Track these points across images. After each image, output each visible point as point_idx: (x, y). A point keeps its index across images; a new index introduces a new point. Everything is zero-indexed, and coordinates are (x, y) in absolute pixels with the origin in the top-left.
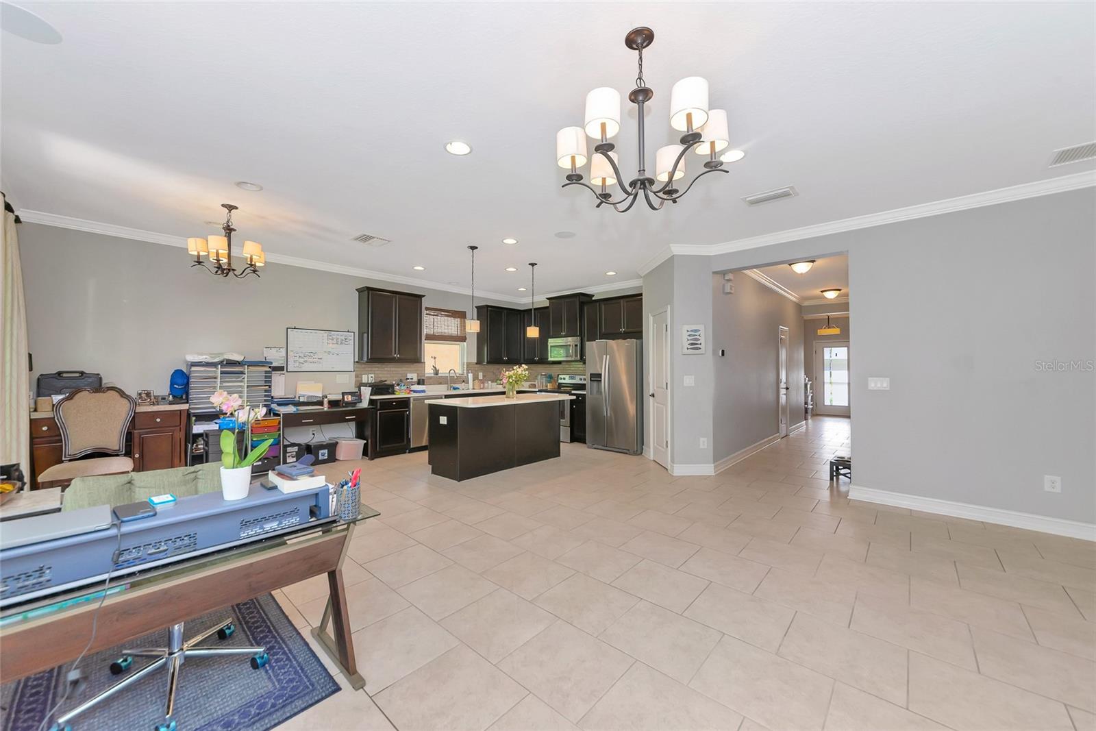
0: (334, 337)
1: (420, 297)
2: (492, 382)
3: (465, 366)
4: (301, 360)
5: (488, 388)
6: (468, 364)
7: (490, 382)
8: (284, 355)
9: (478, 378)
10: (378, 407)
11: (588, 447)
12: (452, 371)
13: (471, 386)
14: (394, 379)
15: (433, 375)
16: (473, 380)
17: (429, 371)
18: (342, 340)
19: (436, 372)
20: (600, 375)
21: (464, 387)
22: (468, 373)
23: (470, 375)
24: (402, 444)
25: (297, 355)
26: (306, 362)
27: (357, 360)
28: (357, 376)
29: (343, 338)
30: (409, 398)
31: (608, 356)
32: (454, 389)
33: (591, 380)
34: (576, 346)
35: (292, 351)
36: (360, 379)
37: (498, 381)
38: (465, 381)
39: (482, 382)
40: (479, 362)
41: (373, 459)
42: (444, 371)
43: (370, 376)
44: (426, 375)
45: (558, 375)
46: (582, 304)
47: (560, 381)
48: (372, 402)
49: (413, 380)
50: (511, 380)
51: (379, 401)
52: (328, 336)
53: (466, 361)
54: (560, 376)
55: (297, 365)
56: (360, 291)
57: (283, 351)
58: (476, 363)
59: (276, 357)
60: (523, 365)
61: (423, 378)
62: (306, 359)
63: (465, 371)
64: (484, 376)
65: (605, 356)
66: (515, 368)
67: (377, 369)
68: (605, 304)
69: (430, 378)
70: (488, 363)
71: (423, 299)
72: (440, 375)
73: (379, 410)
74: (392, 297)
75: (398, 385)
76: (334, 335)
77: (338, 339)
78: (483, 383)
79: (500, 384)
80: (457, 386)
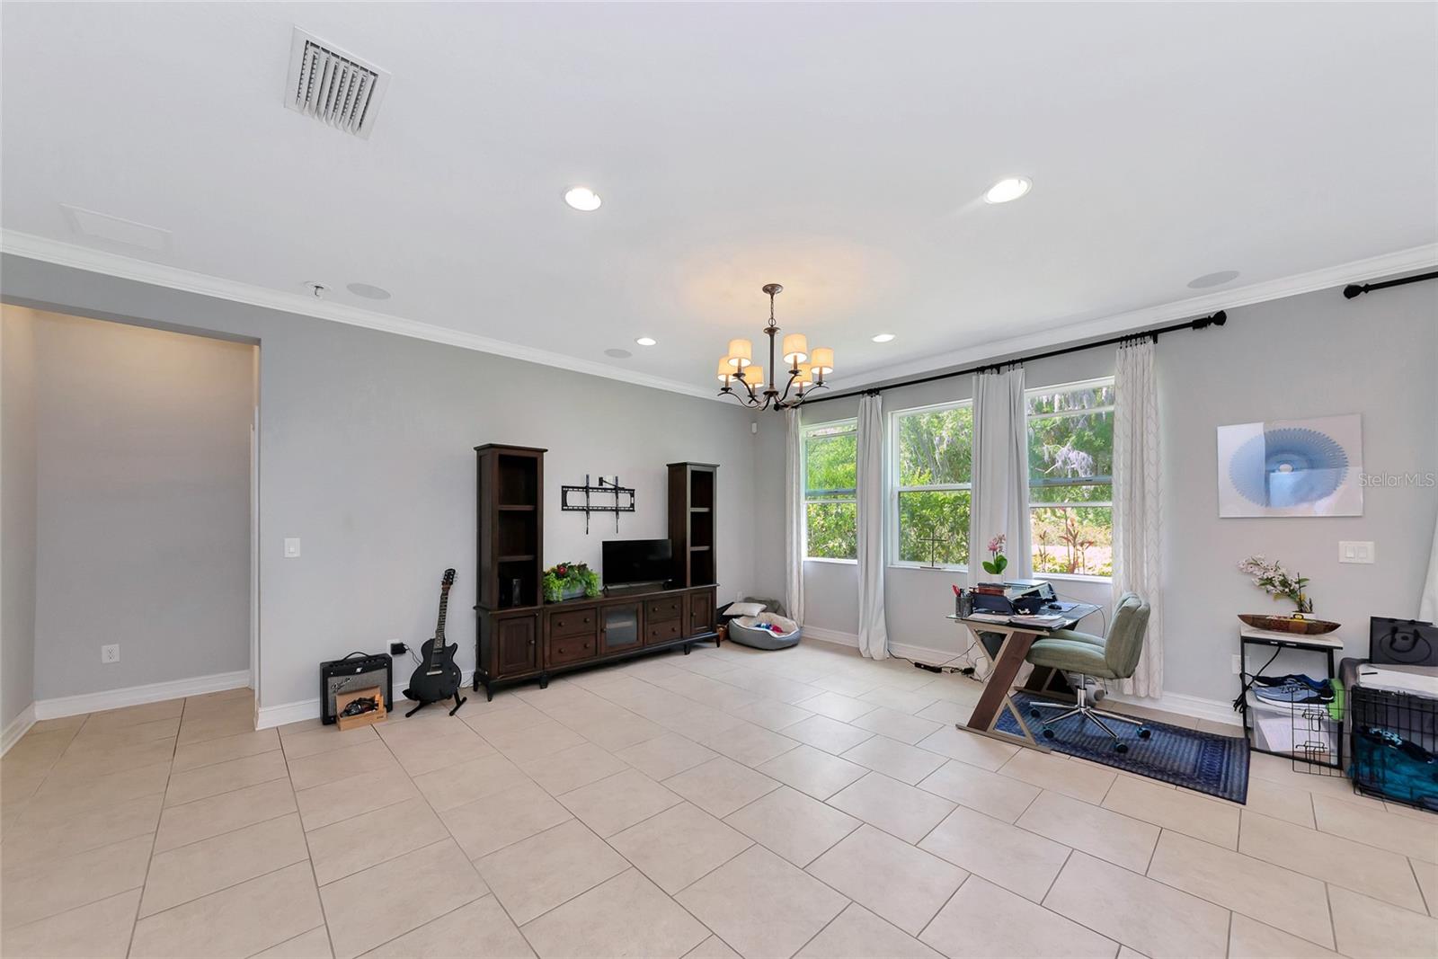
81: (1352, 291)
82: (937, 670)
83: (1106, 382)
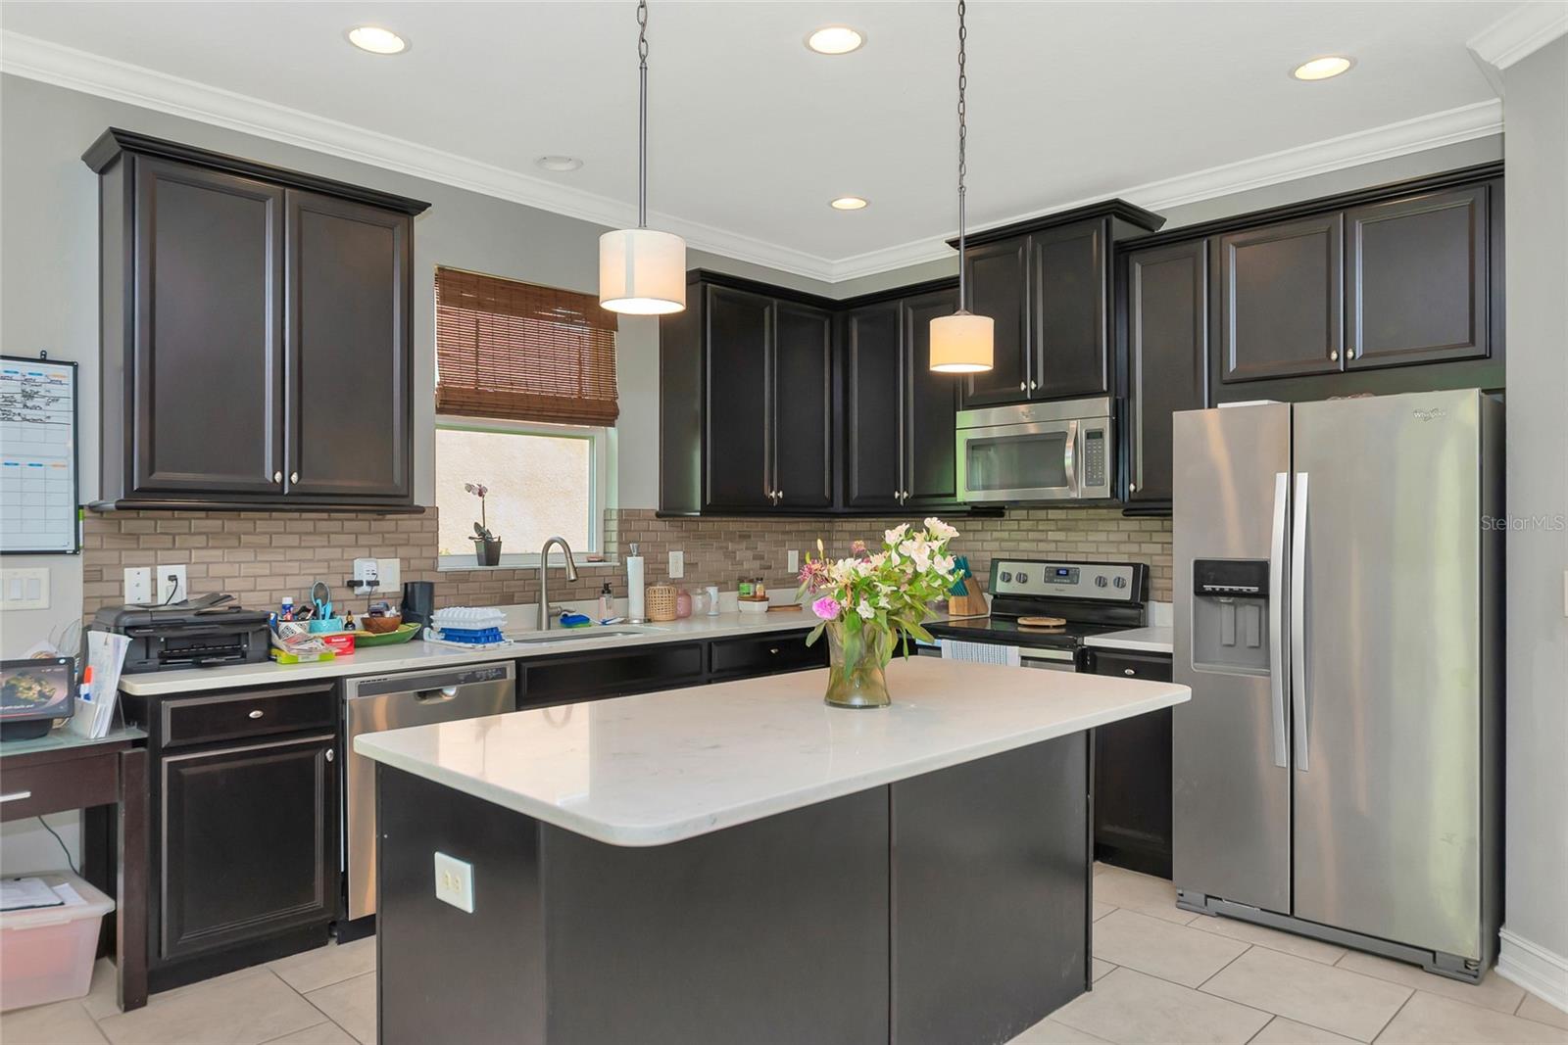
1: (401, 209)
2: (723, 587)
3: (614, 525)
5: (704, 616)
6: (627, 518)
7: (712, 590)
9: (665, 572)
10: (166, 738)
11: (1182, 903)
12: (556, 548)
13: (636, 609)
14: (291, 582)
15: (474, 565)
16: (647, 584)
17: (456, 545)
18: (13, 401)
19: (490, 551)
20: (1263, 568)
21: (606, 615)
22: (624, 553)
23: (635, 566)
24: (307, 907)
27: (90, 496)
28: (92, 576)
29: (16, 390)
30: (337, 682)
31: (1302, 479)
32: (569, 621)
33: (1199, 592)
34: (1094, 435)
36: (107, 589)
37: (745, 587)
38: (612, 587)
39: (683, 589)
40: (671, 509)
41: (143, 1003)
42: (520, 544)
43: (163, 572)
44: (443, 566)
45: (995, 562)
46: (1122, 253)
47: (1002, 587)
48: (130, 709)
49: (381, 589)
50: (865, 610)
51: (167, 706)
53: (615, 506)
54: (1002, 567)
56: (100, 161)
58: (658, 515)
60: (931, 522)
61: (427, 578)
63: (614, 547)
64: (689, 566)
65: (1283, 479)
66: (892, 536)
67: (200, 541)
68: (1238, 245)
69: (459, 577)
70: (707, 511)
71: (420, 223)
72: (503, 563)
73: (171, 750)
74: (262, 199)
75: (300, 614)
78: (686, 594)
79: (754, 598)
80: (576, 608)
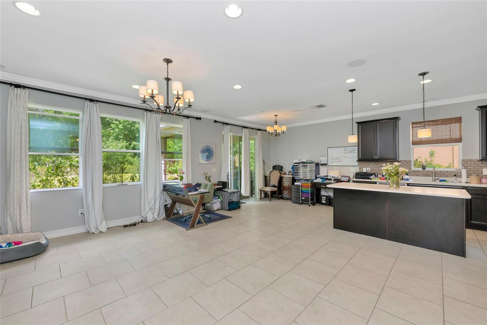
0: (348, 149)
4: (333, 161)
8: (327, 159)
13: (464, 180)
15: (420, 170)
18: (352, 151)
22: (462, 168)
23: (464, 171)
25: (332, 159)
26: (335, 161)
28: (360, 168)
29: (352, 149)
32: (441, 180)
35: (329, 157)
36: (362, 170)
44: (412, 169)
52: (345, 149)
53: (462, 159)
55: (331, 163)
57: (326, 157)
58: (478, 160)
59: (323, 160)
62: (335, 160)
67: (372, 165)
69: (416, 171)
72: (427, 169)
76: (347, 148)
77: (349, 150)
80: (444, 179)
81: (215, 121)
82: (134, 225)
83: (181, 126)
